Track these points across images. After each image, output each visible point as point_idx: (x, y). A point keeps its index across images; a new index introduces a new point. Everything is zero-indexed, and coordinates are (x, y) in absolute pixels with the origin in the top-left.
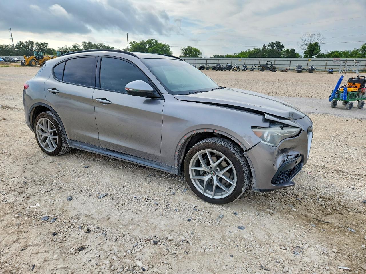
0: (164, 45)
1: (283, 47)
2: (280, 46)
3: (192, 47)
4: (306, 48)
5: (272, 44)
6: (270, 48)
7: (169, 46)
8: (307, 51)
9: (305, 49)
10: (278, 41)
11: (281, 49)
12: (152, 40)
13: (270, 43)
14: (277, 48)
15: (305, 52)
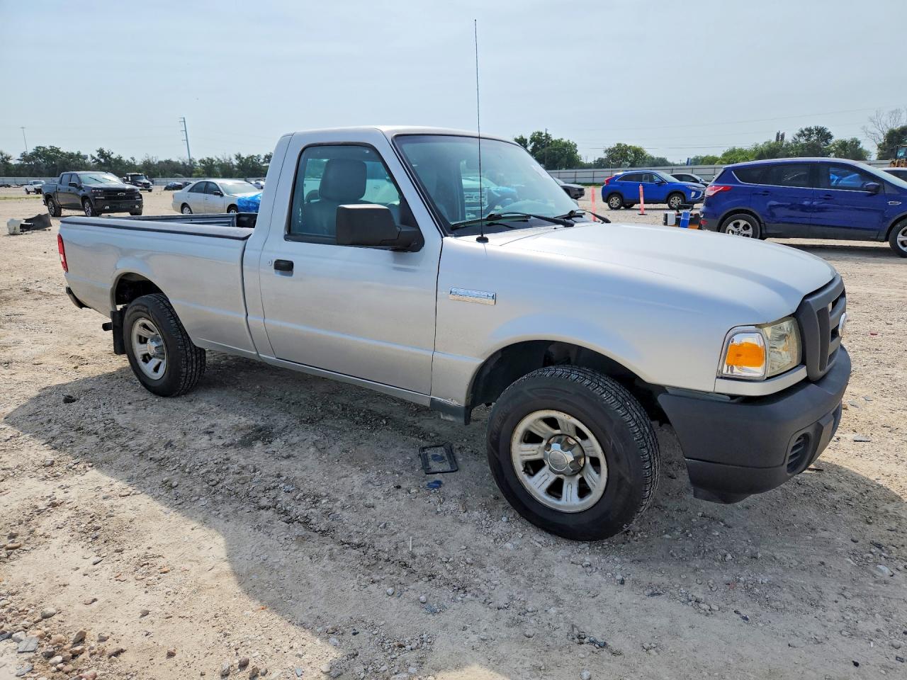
0: (566, 145)
1: (831, 137)
2: (824, 135)
3: (626, 145)
4: (882, 137)
5: (806, 132)
6: (803, 140)
7: (576, 146)
8: (884, 144)
9: (882, 139)
10: (820, 125)
11: (826, 141)
12: (540, 134)
13: (802, 131)
14: (818, 140)
15: (879, 146)
